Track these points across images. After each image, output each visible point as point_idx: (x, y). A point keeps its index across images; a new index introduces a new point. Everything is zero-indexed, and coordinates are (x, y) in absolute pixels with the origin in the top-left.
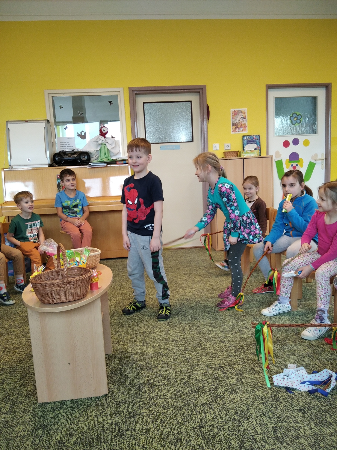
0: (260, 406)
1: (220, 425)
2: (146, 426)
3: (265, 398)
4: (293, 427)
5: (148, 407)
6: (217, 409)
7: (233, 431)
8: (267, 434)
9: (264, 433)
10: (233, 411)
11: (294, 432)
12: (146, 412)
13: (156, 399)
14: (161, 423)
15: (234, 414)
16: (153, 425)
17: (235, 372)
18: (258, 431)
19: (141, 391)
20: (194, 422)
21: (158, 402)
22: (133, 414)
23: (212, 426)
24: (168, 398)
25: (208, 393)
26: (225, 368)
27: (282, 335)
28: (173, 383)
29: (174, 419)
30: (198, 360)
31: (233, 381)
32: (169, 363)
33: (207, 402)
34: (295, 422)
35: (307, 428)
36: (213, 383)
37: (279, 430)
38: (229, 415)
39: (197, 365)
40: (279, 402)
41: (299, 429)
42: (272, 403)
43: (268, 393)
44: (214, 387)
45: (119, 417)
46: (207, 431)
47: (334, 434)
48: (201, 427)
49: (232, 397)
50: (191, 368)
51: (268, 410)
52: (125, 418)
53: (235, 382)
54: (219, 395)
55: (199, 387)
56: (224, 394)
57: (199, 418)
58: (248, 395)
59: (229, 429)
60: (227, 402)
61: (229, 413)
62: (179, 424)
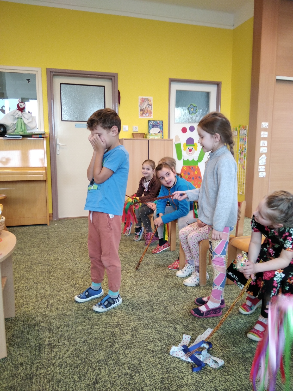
0: (150, 359)
1: (113, 380)
2: (42, 387)
3: (155, 351)
4: (178, 376)
5: (46, 368)
6: (112, 364)
7: (124, 385)
8: (155, 385)
9: (152, 384)
10: (126, 365)
11: (178, 382)
12: (43, 373)
13: (55, 359)
14: (57, 382)
15: (126, 368)
16: (50, 385)
17: (131, 328)
18: (147, 383)
19: (40, 352)
20: (89, 379)
21: (57, 362)
22: (30, 376)
23: (106, 381)
24: (66, 358)
25: (104, 350)
26: (122, 326)
27: (174, 293)
28: (72, 342)
29: (70, 377)
30: (98, 319)
31: (128, 337)
32: (70, 323)
33: (103, 359)
34: (180, 372)
35: (190, 377)
36: (110, 340)
37: (166, 381)
38: (122, 369)
39: (97, 324)
40: (167, 354)
41: (183, 378)
42: (161, 355)
43: (158, 347)
44: (110, 344)
45: (16, 380)
46: (100, 387)
47: (212, 381)
48: (95, 383)
49: (126, 353)
50: (91, 327)
51: (158, 363)
52: (22, 380)
53: (130, 338)
54: (115, 351)
55: (96, 345)
56: (119, 350)
57: (94, 375)
58: (141, 350)
59: (121, 383)
60: (121, 357)
61: (122, 368)
62: (74, 382)
